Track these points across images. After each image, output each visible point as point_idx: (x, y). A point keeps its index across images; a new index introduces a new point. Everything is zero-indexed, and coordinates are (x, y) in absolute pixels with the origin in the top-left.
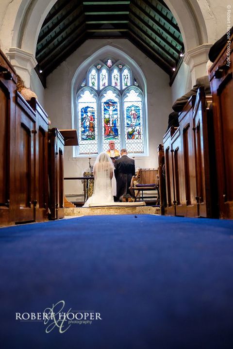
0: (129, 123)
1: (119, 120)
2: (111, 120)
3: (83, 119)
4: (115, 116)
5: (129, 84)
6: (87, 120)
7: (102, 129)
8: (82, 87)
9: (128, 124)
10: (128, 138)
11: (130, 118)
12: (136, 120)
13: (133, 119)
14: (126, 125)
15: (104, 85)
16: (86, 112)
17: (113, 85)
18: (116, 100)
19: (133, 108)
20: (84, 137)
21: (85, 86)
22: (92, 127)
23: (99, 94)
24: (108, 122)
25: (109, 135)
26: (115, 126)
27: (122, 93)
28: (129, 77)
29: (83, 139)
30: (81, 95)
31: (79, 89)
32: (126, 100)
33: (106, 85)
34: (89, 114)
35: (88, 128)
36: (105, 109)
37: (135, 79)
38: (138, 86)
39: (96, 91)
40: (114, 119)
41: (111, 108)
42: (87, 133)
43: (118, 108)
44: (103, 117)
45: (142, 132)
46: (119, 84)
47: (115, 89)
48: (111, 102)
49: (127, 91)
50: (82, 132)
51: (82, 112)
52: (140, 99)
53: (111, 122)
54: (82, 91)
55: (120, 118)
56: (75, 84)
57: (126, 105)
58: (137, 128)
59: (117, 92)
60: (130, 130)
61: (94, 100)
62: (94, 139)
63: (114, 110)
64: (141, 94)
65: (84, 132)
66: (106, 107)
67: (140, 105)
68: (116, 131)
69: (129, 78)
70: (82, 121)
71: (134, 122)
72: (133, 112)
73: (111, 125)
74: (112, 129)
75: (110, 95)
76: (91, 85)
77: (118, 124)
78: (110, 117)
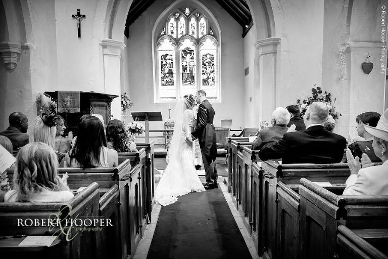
0: (205, 70)
1: (195, 67)
2: (188, 67)
3: (162, 66)
4: (192, 64)
5: (205, 33)
6: (166, 67)
7: (179, 75)
8: (162, 35)
9: (203, 71)
10: (203, 84)
11: (205, 65)
12: (210, 67)
13: (208, 67)
14: (202, 72)
15: (182, 33)
16: (165, 59)
17: (191, 33)
18: (193, 48)
19: (208, 56)
20: (164, 83)
21: (165, 34)
22: (171, 74)
23: (177, 42)
24: (185, 69)
25: (186, 82)
26: (192, 73)
27: (198, 42)
28: (205, 25)
29: (163, 85)
30: (161, 43)
31: (159, 38)
32: (201, 48)
33: (184, 33)
34: (168, 61)
35: (167, 75)
36: (183, 57)
37: (211, 28)
38: (213, 35)
39: (175, 39)
40: (191, 66)
41: (188, 55)
42: (167, 79)
43: (195, 56)
44: (181, 65)
45: (215, 80)
46: (196, 33)
47: (192, 38)
48: (188, 50)
49: (204, 40)
50: (162, 78)
51: (162, 59)
52: (215, 47)
53: (188, 69)
54: (162, 39)
55: (197, 66)
56: (155, 32)
57: (202, 53)
58: (212, 75)
59: (194, 40)
60: (205, 77)
61: (173, 48)
62: (173, 84)
63: (191, 58)
64: (216, 43)
65: (163, 78)
66: (184, 55)
67: (215, 54)
68: (193, 77)
69: (205, 27)
70: (162, 68)
71: (209, 70)
72: (208, 60)
73: (188, 72)
74: (188, 76)
75: (187, 44)
76: (170, 33)
77: (195, 72)
78: (188, 64)
